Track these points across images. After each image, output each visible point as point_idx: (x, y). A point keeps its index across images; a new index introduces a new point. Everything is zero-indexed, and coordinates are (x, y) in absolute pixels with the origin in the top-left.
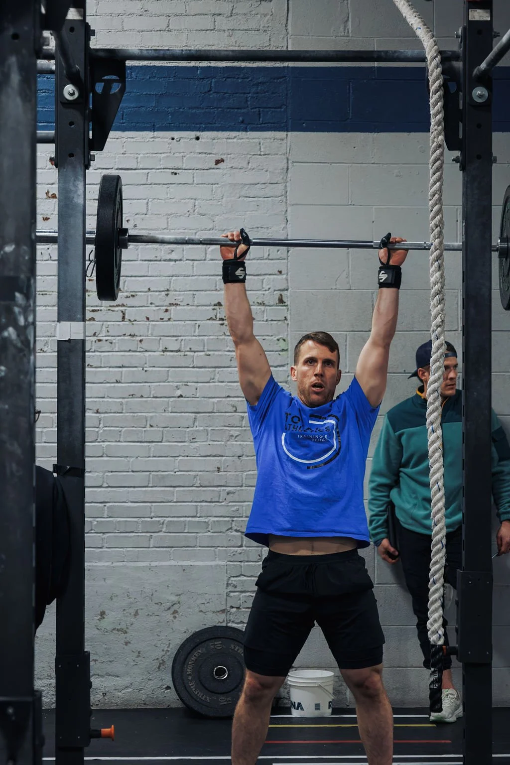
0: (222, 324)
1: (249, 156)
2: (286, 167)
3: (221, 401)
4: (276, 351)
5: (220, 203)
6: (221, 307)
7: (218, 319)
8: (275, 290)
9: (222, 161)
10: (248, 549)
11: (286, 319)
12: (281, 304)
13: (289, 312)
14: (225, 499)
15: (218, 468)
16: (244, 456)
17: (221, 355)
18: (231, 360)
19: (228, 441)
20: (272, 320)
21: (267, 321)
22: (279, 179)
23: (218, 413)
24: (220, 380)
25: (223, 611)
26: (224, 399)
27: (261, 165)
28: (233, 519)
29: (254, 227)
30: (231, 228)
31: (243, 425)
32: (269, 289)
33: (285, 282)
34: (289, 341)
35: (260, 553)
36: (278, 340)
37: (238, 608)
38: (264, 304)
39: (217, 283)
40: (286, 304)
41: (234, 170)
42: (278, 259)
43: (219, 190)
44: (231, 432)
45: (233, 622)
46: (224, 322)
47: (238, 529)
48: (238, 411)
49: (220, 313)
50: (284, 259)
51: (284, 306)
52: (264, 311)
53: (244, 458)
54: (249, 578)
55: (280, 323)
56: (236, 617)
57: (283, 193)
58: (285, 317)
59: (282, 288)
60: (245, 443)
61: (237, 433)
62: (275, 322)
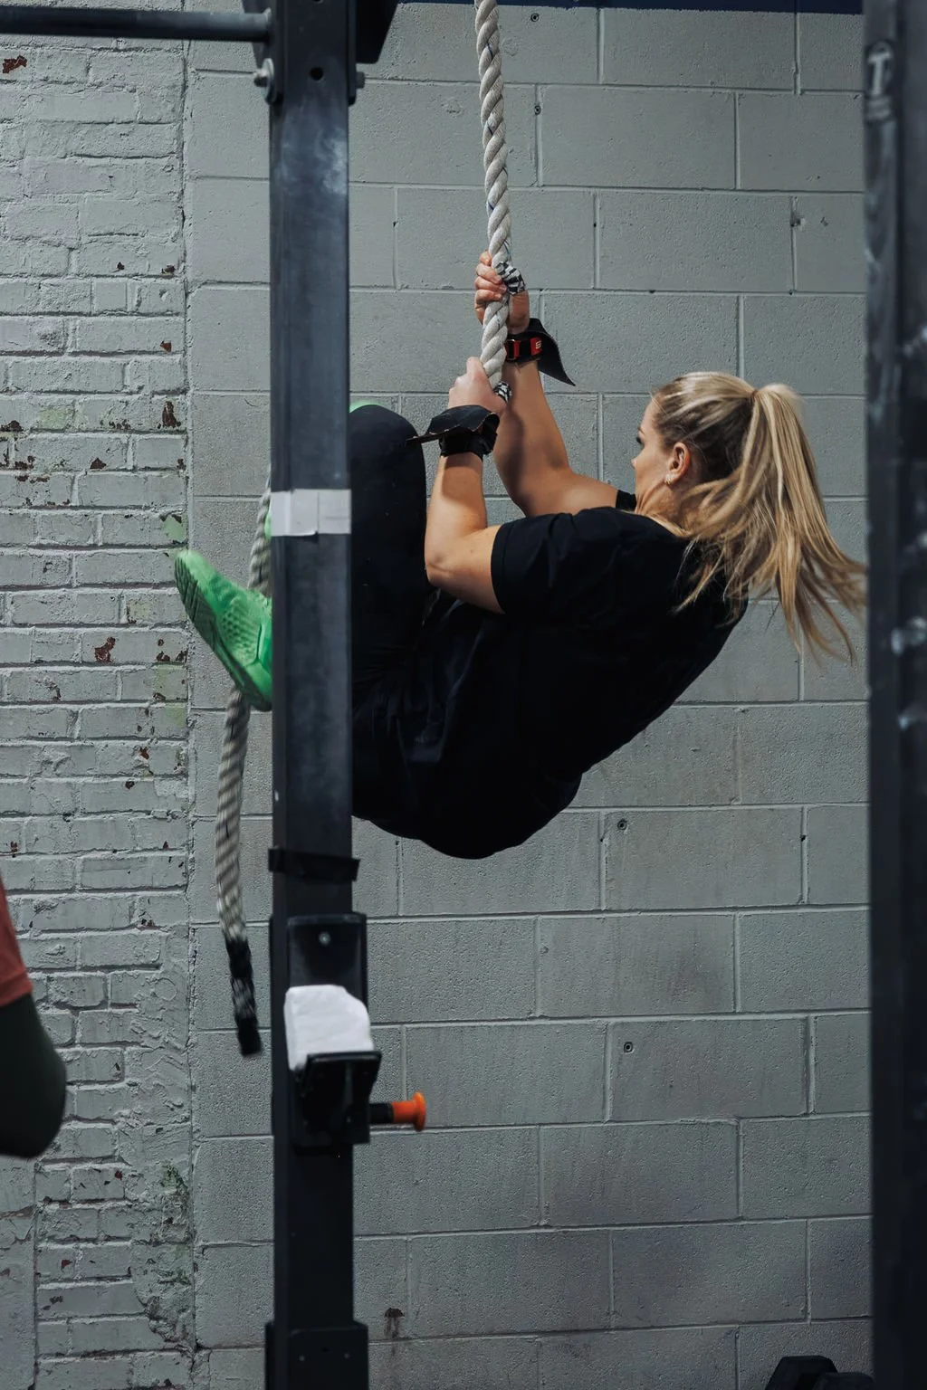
0: (22, 479)
1: (89, 52)
2: (180, 83)
3: (21, 673)
4: (156, 548)
5: (16, 168)
6: (19, 435)
7: (11, 466)
8: (154, 393)
9: (22, 61)
10: (89, 1050)
11: (181, 464)
12: (170, 428)
13: (190, 446)
14: (31, 926)
15: (14, 845)
16: (77, 815)
17: (20, 557)
18: (45, 570)
19: (39, 774)
20: (147, 469)
21: (134, 469)
22: (164, 112)
23: (13, 704)
24: (18, 621)
25: (28, 1212)
26: (27, 669)
27: (120, 74)
28: (51, 975)
29: (102, 232)
30: (44, 231)
31: (76, 736)
32: (140, 388)
33: (179, 372)
34: (191, 524)
35: (117, 1059)
36: (163, 518)
37: (64, 1202)
38: (127, 427)
39: (11, 374)
40: (182, 427)
41: (53, 85)
42: (163, 314)
43: (14, 136)
44: (46, 754)
45: (52, 1238)
46: (28, 472)
47: (65, 1000)
48: (61, 699)
49: (16, 450)
50: (177, 314)
51: (178, 432)
52: (127, 445)
53: (78, 818)
54: (92, 1125)
55: (166, 475)
56: (59, 1226)
57: (175, 149)
58: (180, 461)
59: (173, 386)
60: (82, 780)
61: (63, 755)
62: (156, 473)
